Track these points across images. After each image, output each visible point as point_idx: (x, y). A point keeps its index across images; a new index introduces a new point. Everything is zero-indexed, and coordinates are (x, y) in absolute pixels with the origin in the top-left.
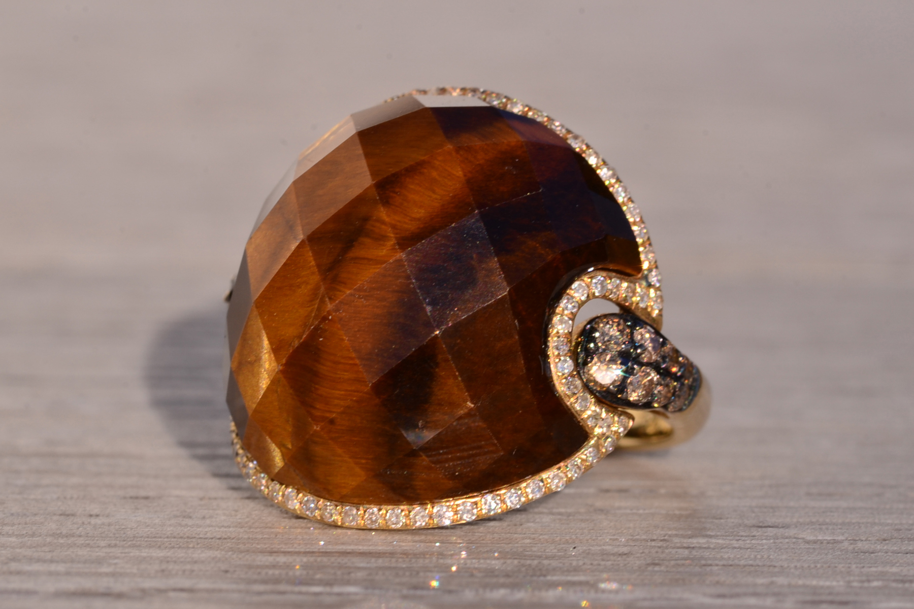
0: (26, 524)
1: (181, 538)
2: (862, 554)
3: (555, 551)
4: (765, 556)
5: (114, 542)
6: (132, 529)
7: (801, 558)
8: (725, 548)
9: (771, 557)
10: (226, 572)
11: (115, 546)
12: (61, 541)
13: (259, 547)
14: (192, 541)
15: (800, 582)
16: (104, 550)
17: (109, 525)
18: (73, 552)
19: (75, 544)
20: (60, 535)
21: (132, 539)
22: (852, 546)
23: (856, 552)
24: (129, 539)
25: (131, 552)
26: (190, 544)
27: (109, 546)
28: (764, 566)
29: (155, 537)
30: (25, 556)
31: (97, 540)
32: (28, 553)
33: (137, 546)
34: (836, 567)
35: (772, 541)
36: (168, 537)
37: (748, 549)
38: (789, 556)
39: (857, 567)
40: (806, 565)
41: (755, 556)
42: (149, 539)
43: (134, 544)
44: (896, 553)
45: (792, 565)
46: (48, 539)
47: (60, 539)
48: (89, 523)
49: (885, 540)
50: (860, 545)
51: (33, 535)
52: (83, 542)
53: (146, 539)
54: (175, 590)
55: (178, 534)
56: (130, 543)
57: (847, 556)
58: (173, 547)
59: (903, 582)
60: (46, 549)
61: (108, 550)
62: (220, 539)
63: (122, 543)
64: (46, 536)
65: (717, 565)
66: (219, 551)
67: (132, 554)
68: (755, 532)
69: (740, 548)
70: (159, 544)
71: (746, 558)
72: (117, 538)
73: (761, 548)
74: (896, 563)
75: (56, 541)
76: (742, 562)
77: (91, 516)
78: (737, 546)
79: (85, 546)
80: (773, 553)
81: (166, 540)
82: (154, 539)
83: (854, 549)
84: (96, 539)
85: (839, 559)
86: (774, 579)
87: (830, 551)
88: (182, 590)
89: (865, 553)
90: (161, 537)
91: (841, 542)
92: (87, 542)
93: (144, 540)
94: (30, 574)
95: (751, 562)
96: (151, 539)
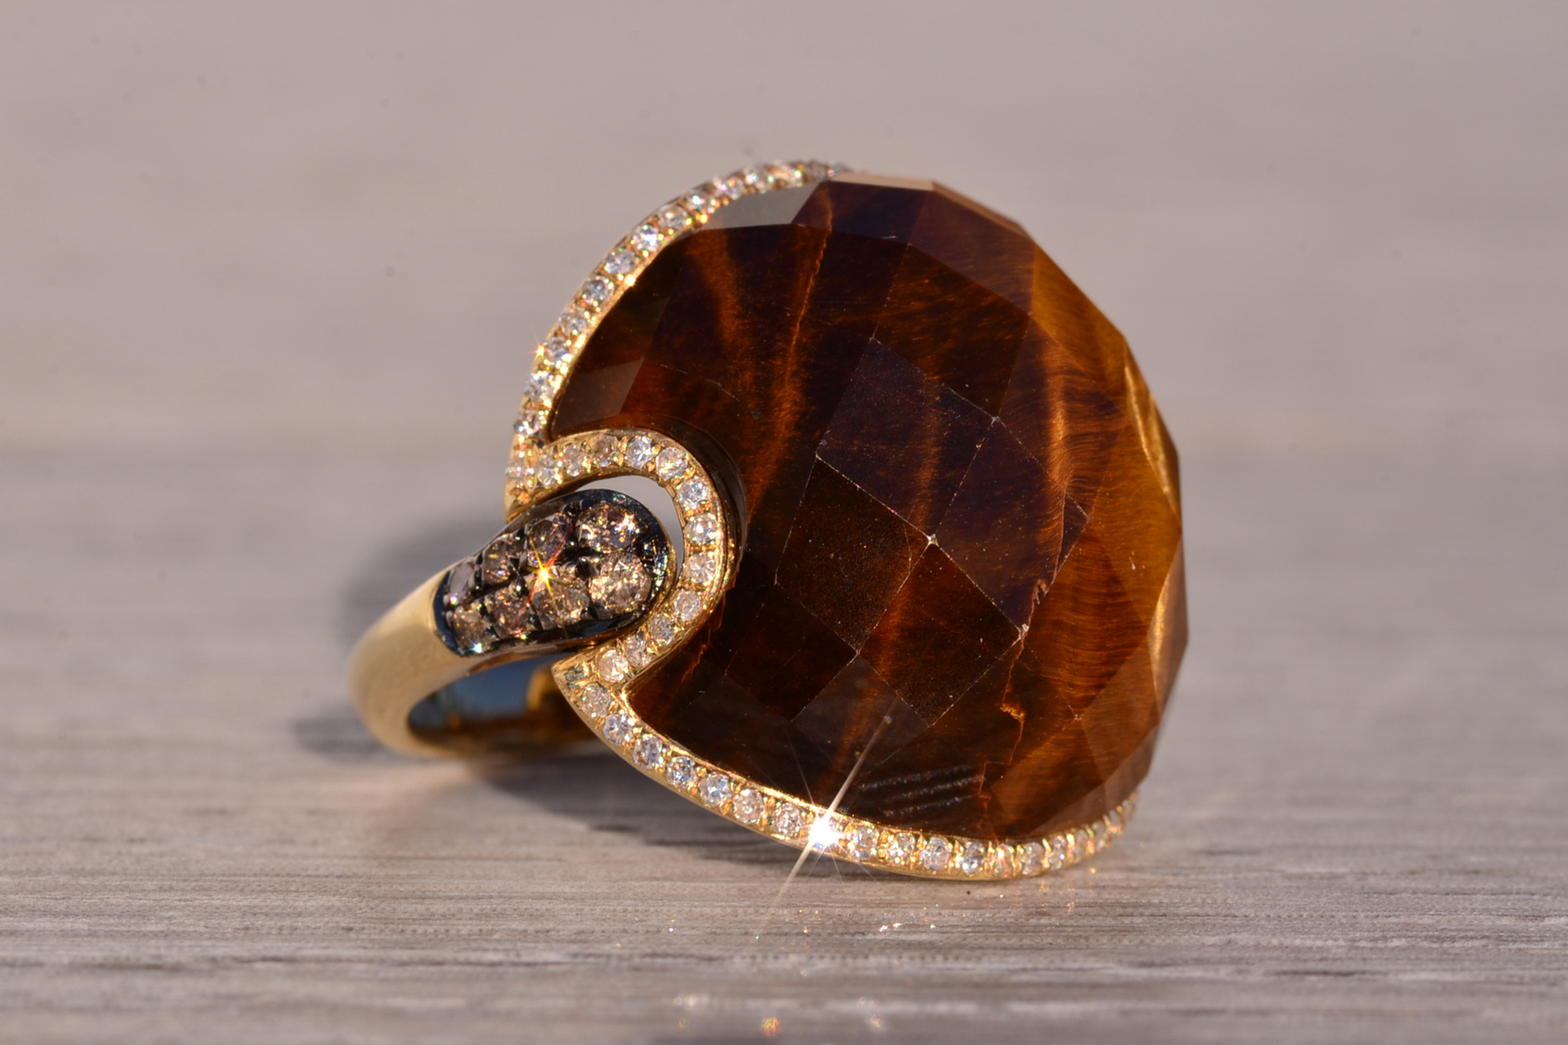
0: (27, 854)
1: (277, 875)
2: (1375, 896)
3: (882, 893)
4: (1220, 900)
5: (168, 883)
6: (197, 862)
7: (1277, 903)
8: (1154, 887)
9: (1229, 901)
10: (350, 929)
11: (171, 889)
12: (83, 882)
13: (402, 889)
14: (295, 881)
15: (1275, 942)
16: (152, 896)
17: (162, 855)
18: (101, 899)
19: (105, 887)
20: (82, 873)
21: (197, 878)
22: (1360, 883)
23: (1365, 893)
24: (192, 878)
25: (196, 899)
26: (292, 885)
27: (161, 889)
28: (1217, 915)
29: (235, 875)
30: (22, 907)
31: (141, 880)
32: (29, 901)
33: (205, 889)
34: (1333, 917)
35: (1231, 876)
36: (255, 875)
37: (1191, 888)
38: (1259, 900)
39: (1367, 917)
40: (1285, 915)
41: (1204, 901)
42: (225, 878)
43: (202, 886)
44: (1430, 894)
45: (1263, 915)
46: (62, 880)
47: (81, 878)
48: (129, 853)
49: (1412, 873)
50: (1372, 881)
51: (38, 873)
52: (118, 883)
53: (221, 878)
54: (264, 959)
55: (273, 870)
56: (193, 884)
57: (1352, 899)
58: (264, 891)
59: (1440, 939)
60: (58, 894)
61: (158, 896)
62: (339, 877)
63: (182, 885)
64: (59, 873)
65: (1141, 915)
66: (337, 897)
67: (196, 902)
68: (1204, 862)
69: (1179, 887)
70: (241, 885)
71: (1188, 904)
72: (174, 876)
73: (1213, 886)
74: (1430, 909)
75: (73, 882)
76: (1182, 910)
77: (132, 841)
78: (1174, 883)
79: (121, 890)
80: (1231, 896)
81: (252, 879)
82: (233, 879)
83: (1363, 888)
84: (140, 877)
85: (1338, 903)
86: (1233, 936)
87: (1324, 891)
88: (277, 959)
89: (1380, 893)
90: (244, 875)
91: (1343, 876)
92: (125, 883)
93: (217, 880)
94: (30, 935)
95: (1196, 910)
96: (228, 879)
